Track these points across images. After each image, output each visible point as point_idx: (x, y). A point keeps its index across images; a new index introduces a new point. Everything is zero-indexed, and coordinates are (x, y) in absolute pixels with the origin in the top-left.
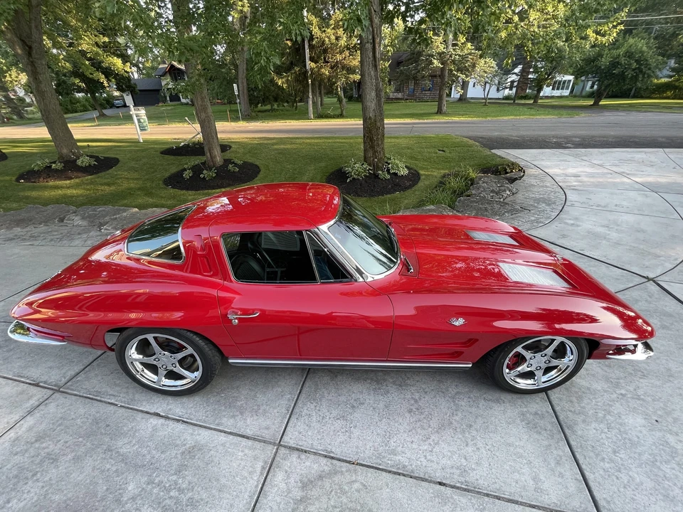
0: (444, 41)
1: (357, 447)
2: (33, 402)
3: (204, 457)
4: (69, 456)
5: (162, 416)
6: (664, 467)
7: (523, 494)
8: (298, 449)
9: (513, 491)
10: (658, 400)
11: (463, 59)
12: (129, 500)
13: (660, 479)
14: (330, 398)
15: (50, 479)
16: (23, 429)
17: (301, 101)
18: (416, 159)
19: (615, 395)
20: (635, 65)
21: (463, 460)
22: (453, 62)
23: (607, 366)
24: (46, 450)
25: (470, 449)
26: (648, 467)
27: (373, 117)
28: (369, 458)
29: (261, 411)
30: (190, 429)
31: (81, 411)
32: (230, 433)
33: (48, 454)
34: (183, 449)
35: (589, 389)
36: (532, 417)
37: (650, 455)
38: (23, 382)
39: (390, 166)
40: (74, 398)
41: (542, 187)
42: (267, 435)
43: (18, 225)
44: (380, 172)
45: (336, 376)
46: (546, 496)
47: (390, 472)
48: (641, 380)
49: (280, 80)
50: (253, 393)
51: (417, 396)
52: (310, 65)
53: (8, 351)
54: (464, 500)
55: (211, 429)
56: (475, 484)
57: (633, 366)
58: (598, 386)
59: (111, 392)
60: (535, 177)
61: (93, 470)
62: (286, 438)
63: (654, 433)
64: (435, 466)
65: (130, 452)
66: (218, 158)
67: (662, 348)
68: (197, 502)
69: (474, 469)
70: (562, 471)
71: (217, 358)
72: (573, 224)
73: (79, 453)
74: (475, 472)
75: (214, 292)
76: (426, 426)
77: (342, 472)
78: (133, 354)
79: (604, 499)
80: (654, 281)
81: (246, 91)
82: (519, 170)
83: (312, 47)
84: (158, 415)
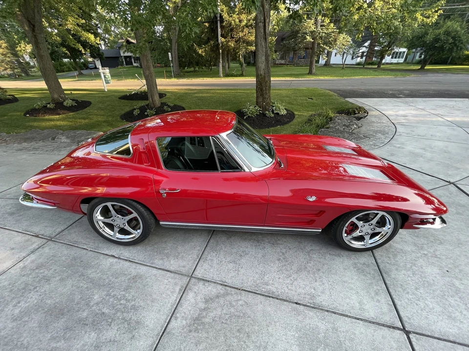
0: (315, 23)
1: (243, 280)
2: (35, 246)
3: (142, 282)
4: (57, 278)
5: (116, 257)
6: (450, 299)
7: (351, 311)
8: (203, 280)
9: (344, 309)
10: (450, 258)
11: (328, 36)
12: (94, 304)
13: (447, 306)
14: (225, 250)
15: (45, 291)
16: (29, 261)
17: (214, 65)
18: (293, 104)
19: (420, 254)
20: (451, 41)
21: (313, 290)
22: (321, 37)
23: (416, 236)
24: (43, 274)
25: (317, 284)
26: (439, 299)
27: (263, 74)
28: (250, 286)
29: (180, 256)
30: (134, 265)
31: (64, 253)
32: (160, 269)
33: (44, 276)
34: (129, 277)
35: (401, 250)
36: (361, 266)
37: (441, 291)
38: (29, 234)
39: (274, 108)
40: (61, 244)
41: (379, 123)
42: (183, 270)
43: (25, 142)
44: (267, 112)
45: (231, 237)
46: (367, 313)
47: (263, 295)
48: (439, 246)
49: (201, 50)
50: (175, 246)
51: (284, 251)
52: (221, 39)
53: (19, 216)
54: (311, 314)
55: (148, 266)
56: (320, 304)
57: (434, 237)
58: (408, 248)
59: (84, 242)
60: (375, 116)
61: (72, 287)
62: (196, 273)
63: (445, 278)
64: (293, 293)
65: (95, 277)
66: (157, 102)
67: (456, 227)
68: (138, 307)
69: (319, 296)
70: (379, 299)
71: (153, 221)
72: (399, 147)
73: (63, 277)
74: (320, 297)
75: (151, 176)
76: (289, 269)
77: (232, 294)
78: (98, 216)
79: (407, 316)
80: (454, 185)
81: (177, 58)
82: (364, 112)
83: (222, 27)
84: (113, 256)
